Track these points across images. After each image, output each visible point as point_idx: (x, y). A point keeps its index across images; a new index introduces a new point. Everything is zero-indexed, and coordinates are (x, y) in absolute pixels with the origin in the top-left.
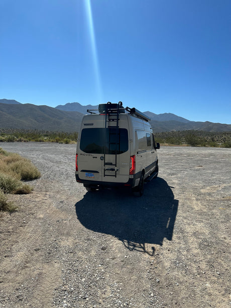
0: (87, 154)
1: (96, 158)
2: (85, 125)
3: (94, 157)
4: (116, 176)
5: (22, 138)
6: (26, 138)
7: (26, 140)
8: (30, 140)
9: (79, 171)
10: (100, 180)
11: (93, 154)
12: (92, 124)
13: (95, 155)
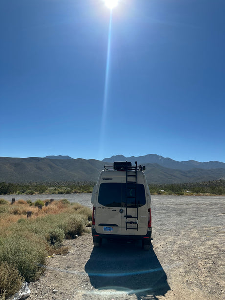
0: (106, 207)
1: (116, 211)
2: (103, 179)
3: (113, 211)
4: (137, 229)
5: (77, 191)
6: (80, 190)
7: (80, 191)
8: (83, 192)
9: (97, 225)
10: (119, 233)
11: (112, 208)
12: (111, 179)
13: (114, 208)
